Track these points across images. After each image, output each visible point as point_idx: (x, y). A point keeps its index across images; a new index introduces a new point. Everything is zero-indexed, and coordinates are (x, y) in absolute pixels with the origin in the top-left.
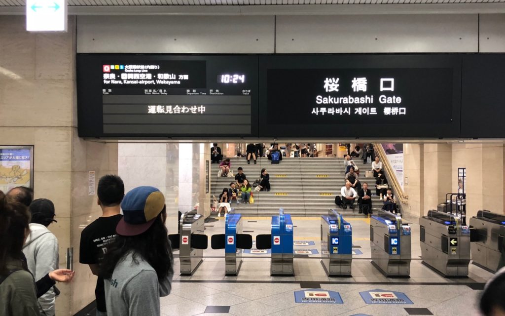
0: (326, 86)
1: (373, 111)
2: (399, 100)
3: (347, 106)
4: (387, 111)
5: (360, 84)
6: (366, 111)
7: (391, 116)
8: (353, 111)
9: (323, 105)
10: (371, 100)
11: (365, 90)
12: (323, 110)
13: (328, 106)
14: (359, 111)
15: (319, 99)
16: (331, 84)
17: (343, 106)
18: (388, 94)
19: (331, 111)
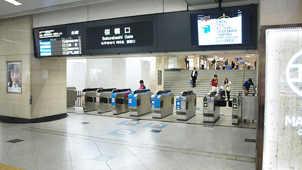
0: (105, 33)
1: (123, 42)
2: (132, 37)
3: (113, 40)
4: (128, 42)
5: (117, 31)
6: (120, 42)
7: (129, 44)
8: (115, 43)
9: (105, 41)
10: (122, 38)
11: (119, 33)
12: (105, 43)
13: (107, 41)
14: (118, 42)
15: (104, 38)
16: (107, 32)
17: (112, 40)
18: (128, 34)
19: (108, 43)
